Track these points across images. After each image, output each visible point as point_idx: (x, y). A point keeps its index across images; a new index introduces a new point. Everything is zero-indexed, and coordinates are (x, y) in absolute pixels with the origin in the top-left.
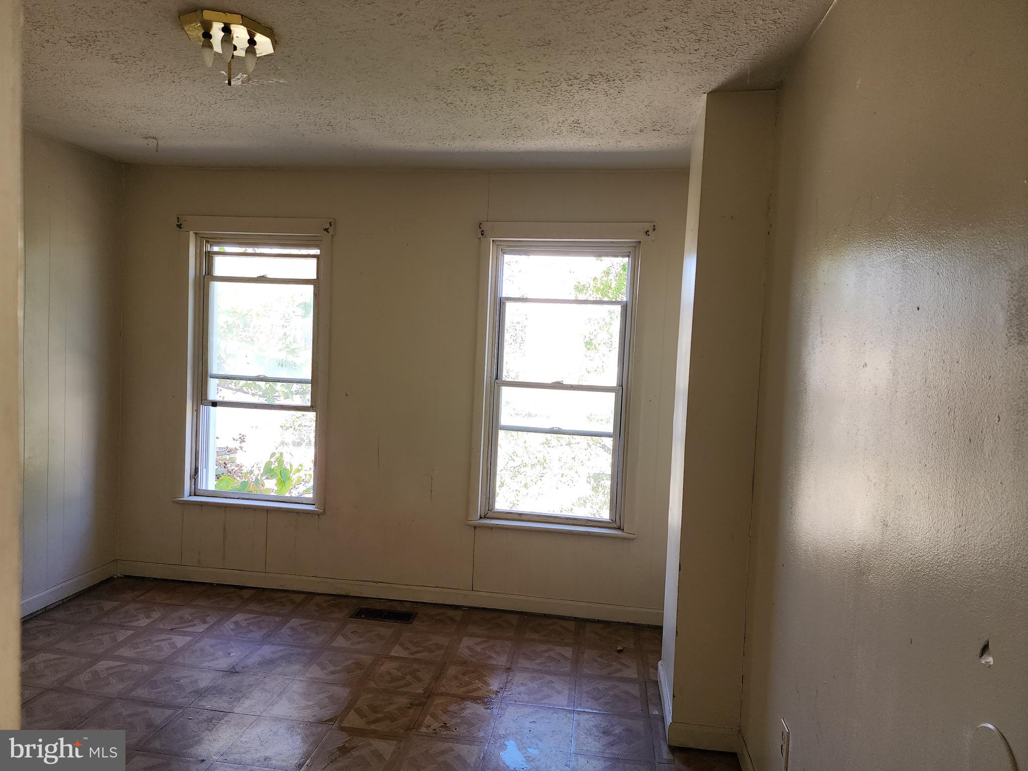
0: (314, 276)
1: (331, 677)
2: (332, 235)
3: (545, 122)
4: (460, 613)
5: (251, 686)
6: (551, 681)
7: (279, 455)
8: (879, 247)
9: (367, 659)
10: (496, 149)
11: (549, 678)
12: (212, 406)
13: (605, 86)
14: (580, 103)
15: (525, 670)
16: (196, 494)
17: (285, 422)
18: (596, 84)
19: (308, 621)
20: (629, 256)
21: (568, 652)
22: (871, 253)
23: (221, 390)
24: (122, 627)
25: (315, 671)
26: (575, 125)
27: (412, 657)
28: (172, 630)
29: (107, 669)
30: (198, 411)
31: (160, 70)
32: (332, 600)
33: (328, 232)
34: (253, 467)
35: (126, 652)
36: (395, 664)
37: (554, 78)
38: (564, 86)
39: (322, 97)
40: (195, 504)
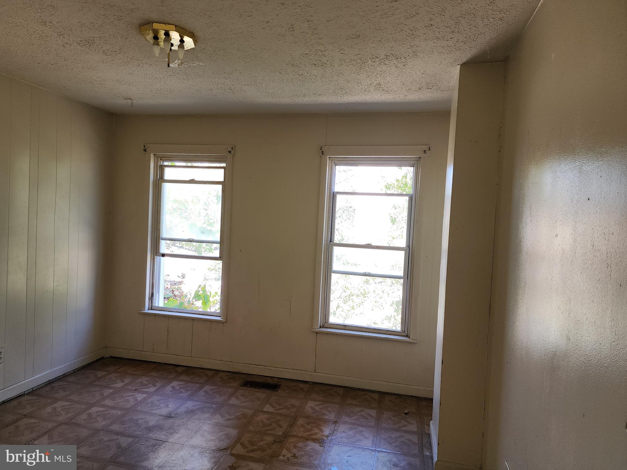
0: (222, 180)
1: (227, 423)
2: (233, 155)
3: (360, 85)
4: (307, 385)
5: (180, 425)
6: (362, 431)
7: (203, 286)
8: (564, 160)
9: (250, 412)
10: (330, 102)
11: (360, 429)
12: (162, 256)
13: (395, 62)
14: (380, 73)
15: (345, 423)
16: (152, 309)
17: (211, 266)
18: (389, 61)
19: (215, 387)
20: (413, 166)
21: (373, 413)
22: (560, 164)
23: (171, 247)
24: (107, 387)
25: (217, 418)
26: (378, 86)
27: (277, 412)
28: (135, 390)
29: (97, 412)
30: (154, 259)
31: (131, 59)
32: (230, 375)
33: (231, 153)
34: (187, 293)
35: (108, 402)
36: (266, 416)
37: (363, 58)
38: (370, 62)
39: (225, 73)
40: (151, 315)
